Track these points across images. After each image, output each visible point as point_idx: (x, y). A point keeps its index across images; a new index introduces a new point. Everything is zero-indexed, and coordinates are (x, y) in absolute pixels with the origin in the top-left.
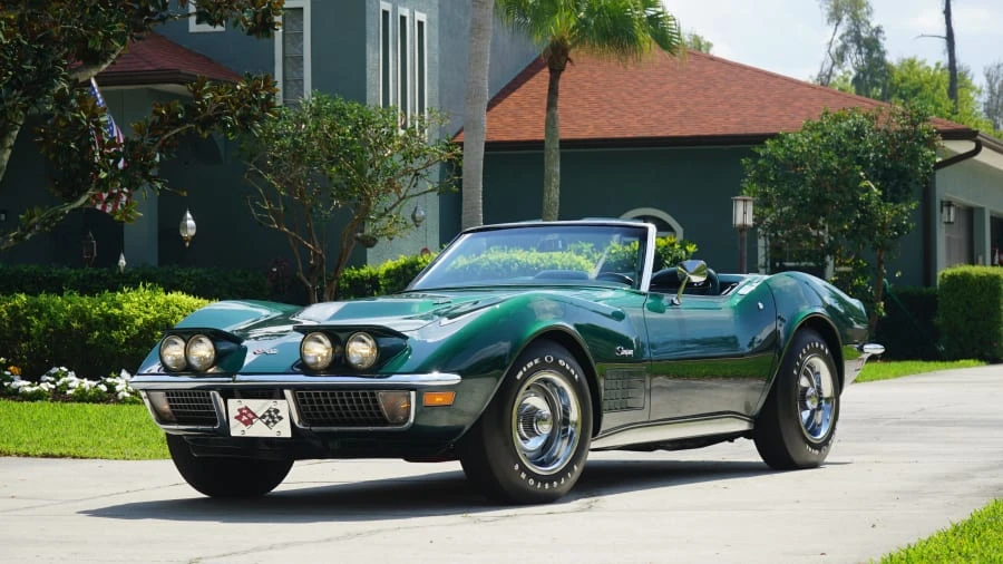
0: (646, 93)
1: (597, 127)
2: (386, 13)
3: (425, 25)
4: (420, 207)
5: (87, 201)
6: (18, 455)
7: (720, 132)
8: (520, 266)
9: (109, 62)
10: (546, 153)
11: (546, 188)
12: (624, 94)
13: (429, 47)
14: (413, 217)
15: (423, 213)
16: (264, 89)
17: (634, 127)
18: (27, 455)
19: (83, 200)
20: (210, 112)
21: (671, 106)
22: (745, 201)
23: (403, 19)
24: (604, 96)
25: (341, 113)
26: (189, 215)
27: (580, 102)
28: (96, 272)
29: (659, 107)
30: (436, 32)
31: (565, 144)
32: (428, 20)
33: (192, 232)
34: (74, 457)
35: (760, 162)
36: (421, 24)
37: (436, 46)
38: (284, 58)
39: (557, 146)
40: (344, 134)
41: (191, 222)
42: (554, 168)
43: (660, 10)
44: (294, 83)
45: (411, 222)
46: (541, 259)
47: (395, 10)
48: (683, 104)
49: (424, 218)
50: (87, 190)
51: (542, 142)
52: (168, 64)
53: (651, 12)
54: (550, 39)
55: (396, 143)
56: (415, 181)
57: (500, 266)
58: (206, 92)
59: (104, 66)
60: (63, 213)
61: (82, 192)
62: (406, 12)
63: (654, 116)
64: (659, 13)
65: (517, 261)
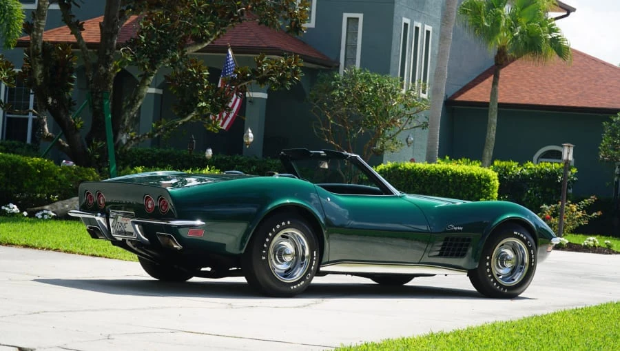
0: (563, 80)
1: (531, 98)
2: (406, 25)
3: (431, 33)
4: (411, 135)
5: (192, 118)
6: (79, 254)
7: (598, 106)
8: (452, 173)
9: (209, 42)
10: (490, 110)
11: (488, 130)
12: (550, 80)
13: (432, 46)
14: (407, 141)
15: (412, 139)
16: (294, 63)
17: (551, 99)
18: (83, 254)
19: (189, 117)
20: (265, 74)
21: (575, 89)
22: (569, 146)
23: (417, 29)
24: (539, 80)
25: (368, 79)
26: (250, 130)
27: (525, 83)
28: (224, 158)
29: (568, 89)
30: (437, 38)
31: (501, 105)
32: (433, 30)
33: (251, 140)
34: (106, 257)
35: (613, 125)
36: (428, 32)
37: (437, 45)
38: (347, 45)
39: (496, 106)
40: (368, 92)
41: (251, 135)
42: (493, 119)
43: (559, 34)
44: (350, 60)
45: (404, 143)
46: (464, 169)
47: (412, 23)
48: (582, 88)
49: (413, 142)
50: (192, 112)
51: (488, 103)
52: (275, 44)
53: (554, 35)
54: (497, 46)
55: (399, 98)
56: (409, 121)
57: (440, 172)
58: (264, 63)
59: (206, 45)
60: (177, 124)
61: (189, 113)
62: (419, 25)
63: (564, 94)
64: (559, 36)
65: (451, 170)
